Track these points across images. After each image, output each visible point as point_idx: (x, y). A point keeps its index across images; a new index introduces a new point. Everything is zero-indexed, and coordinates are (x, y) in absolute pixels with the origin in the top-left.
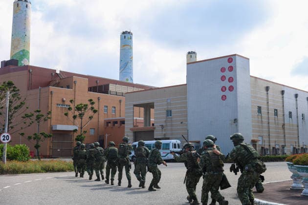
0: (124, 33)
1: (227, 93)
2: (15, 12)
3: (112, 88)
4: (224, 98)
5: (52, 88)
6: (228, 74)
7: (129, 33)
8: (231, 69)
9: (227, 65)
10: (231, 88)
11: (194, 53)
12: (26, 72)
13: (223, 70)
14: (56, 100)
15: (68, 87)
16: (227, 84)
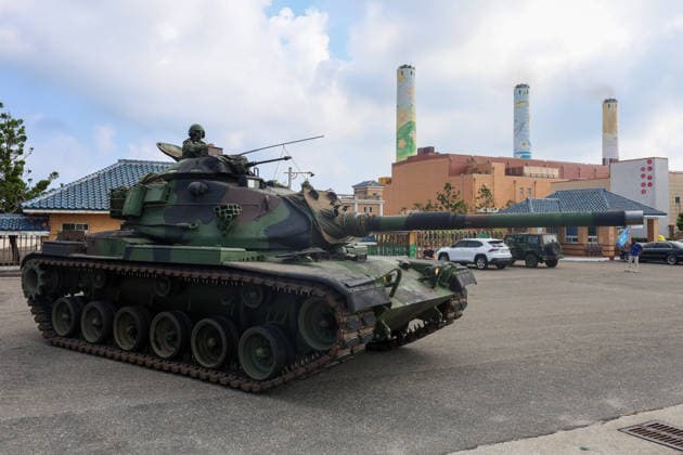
0: (518, 87)
1: (647, 188)
2: (399, 80)
3: (527, 170)
4: (643, 192)
5: (475, 175)
6: (647, 173)
7: (525, 86)
8: (650, 169)
9: (646, 165)
10: (650, 185)
11: (614, 100)
12: (446, 160)
13: (643, 169)
14: (477, 187)
15: (487, 173)
16: (647, 181)
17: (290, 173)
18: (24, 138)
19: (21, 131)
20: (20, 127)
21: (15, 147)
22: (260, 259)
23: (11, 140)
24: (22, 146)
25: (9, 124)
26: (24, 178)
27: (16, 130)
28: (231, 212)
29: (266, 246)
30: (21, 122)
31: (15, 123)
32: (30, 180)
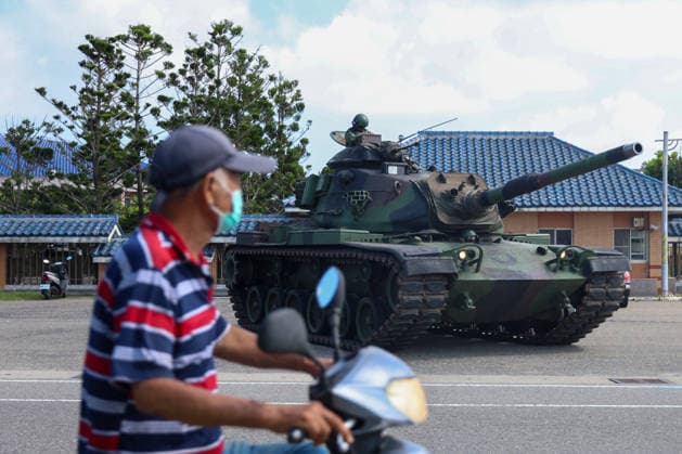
17: (665, 140)
18: (301, 107)
19: (298, 96)
20: (294, 92)
21: (288, 122)
22: (385, 241)
23: (286, 110)
24: (298, 118)
25: (281, 89)
26: (303, 162)
27: (289, 96)
28: (357, 198)
29: (391, 229)
30: (296, 83)
31: (289, 86)
32: (309, 167)
